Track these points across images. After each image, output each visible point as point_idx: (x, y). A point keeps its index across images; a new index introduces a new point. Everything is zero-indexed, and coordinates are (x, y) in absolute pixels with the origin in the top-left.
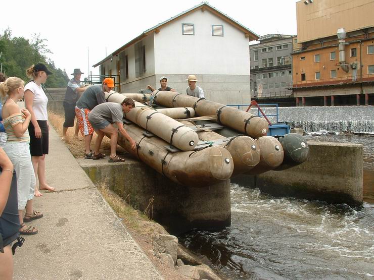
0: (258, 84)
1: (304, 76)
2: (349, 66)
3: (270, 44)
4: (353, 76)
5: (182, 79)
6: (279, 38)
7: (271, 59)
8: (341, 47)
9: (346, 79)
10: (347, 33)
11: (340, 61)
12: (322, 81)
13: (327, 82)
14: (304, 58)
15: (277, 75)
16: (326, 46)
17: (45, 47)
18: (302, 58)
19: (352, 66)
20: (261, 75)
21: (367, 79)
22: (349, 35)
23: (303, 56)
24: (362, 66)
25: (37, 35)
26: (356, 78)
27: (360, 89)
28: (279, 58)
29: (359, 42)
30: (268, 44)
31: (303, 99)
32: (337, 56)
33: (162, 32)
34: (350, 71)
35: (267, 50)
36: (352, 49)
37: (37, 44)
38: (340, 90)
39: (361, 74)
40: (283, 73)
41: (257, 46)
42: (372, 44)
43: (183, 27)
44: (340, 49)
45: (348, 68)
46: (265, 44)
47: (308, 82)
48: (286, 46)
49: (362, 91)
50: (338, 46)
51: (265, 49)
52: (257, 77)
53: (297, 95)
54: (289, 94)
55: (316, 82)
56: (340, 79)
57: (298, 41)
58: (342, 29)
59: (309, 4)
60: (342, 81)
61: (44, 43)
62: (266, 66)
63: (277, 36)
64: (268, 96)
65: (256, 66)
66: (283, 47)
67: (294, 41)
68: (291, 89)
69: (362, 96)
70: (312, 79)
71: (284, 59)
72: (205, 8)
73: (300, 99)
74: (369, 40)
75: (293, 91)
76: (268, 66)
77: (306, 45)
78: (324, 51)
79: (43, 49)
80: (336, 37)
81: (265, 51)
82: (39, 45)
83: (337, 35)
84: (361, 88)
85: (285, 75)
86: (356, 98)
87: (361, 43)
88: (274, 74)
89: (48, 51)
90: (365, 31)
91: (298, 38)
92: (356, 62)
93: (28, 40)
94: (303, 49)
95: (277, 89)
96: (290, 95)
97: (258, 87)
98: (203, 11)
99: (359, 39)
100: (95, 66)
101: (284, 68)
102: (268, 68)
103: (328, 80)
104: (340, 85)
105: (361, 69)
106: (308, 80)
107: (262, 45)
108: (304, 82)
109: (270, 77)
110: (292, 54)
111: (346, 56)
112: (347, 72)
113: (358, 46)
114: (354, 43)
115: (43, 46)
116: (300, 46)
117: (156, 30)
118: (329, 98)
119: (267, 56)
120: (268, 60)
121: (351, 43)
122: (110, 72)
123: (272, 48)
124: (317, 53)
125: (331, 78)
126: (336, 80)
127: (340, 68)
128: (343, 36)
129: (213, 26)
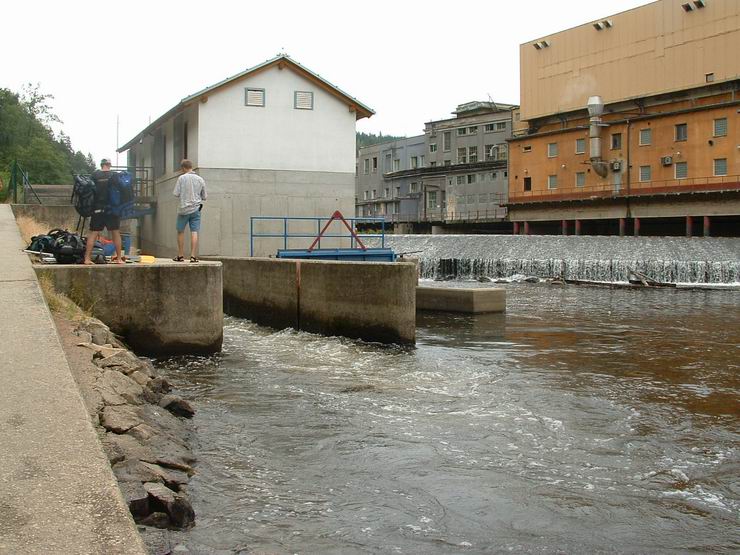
0: (447, 196)
1: (528, 182)
2: (608, 166)
3: (474, 119)
4: (615, 185)
5: (241, 176)
6: (490, 109)
7: (473, 149)
8: (593, 131)
9: (602, 189)
10: (605, 106)
11: (591, 156)
12: (559, 192)
13: (568, 195)
14: (530, 148)
15: (483, 179)
16: (571, 126)
17: (48, 110)
18: (526, 149)
19: (612, 165)
20: (455, 178)
21: (637, 191)
22: (609, 109)
23: (528, 144)
24: (629, 167)
25: (34, 86)
26: (618, 188)
27: (626, 209)
28: (489, 147)
29: (625, 123)
30: (470, 120)
31: (526, 224)
32: (587, 148)
33: (211, 101)
34: (610, 174)
35: (468, 132)
36: (614, 135)
37: (33, 104)
38: (592, 209)
39: (628, 181)
40: (494, 174)
41: (448, 124)
42: (648, 127)
43: (246, 94)
44: (591, 134)
45: (605, 169)
46: (463, 120)
47: (535, 194)
48: (502, 125)
49: (629, 213)
50: (588, 129)
51: (464, 130)
52: (448, 181)
53: (517, 217)
54: (501, 215)
55: (549, 193)
56: (591, 190)
57: (522, 117)
58: (597, 98)
59: (543, 49)
60: (594, 193)
61: (47, 101)
62: (465, 161)
63: (487, 106)
64: (465, 218)
65: (446, 162)
66: (495, 127)
67: (514, 116)
68: (504, 206)
69: (629, 222)
70: (542, 188)
71: (498, 149)
72: (284, 63)
73: (520, 224)
74: (643, 120)
75: (509, 210)
76: (468, 162)
77: (536, 124)
78: (565, 137)
79: (44, 114)
80: (585, 111)
81: (464, 133)
82: (37, 105)
83: (587, 109)
84: (628, 206)
85: (497, 179)
86: (618, 225)
87: (630, 124)
88: (478, 177)
89: (55, 118)
90: (639, 102)
91: (521, 111)
92: (619, 160)
93: (18, 96)
94: (530, 132)
95: (482, 206)
96: (503, 217)
97: (448, 200)
98: (280, 69)
99: (627, 118)
100: (120, 150)
101: (495, 166)
102: (468, 166)
103: (569, 191)
104: (589, 200)
105: (628, 172)
106: (537, 190)
107: (458, 122)
108: (528, 194)
109: (469, 182)
110: (509, 141)
111: (603, 147)
112: (604, 176)
113: (624, 131)
114: (616, 124)
115: (44, 108)
116: (525, 127)
117: (203, 97)
118: (571, 224)
119: (466, 142)
120: (468, 151)
121: (612, 124)
122: (143, 161)
123: (476, 128)
124: (553, 140)
125: (577, 187)
126: (585, 190)
127: (592, 170)
128: (599, 111)
129: (296, 93)
